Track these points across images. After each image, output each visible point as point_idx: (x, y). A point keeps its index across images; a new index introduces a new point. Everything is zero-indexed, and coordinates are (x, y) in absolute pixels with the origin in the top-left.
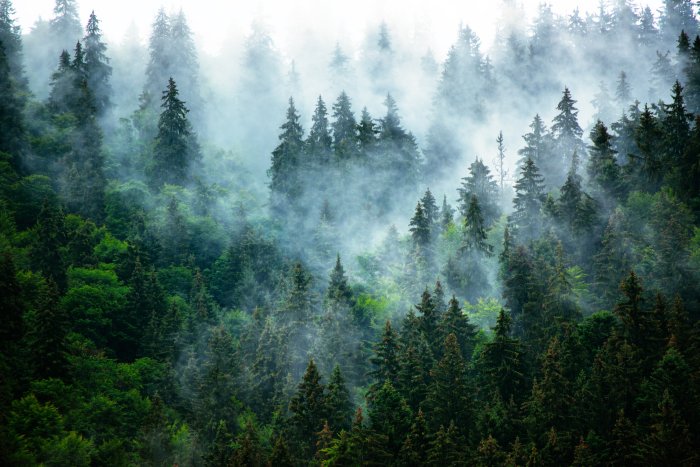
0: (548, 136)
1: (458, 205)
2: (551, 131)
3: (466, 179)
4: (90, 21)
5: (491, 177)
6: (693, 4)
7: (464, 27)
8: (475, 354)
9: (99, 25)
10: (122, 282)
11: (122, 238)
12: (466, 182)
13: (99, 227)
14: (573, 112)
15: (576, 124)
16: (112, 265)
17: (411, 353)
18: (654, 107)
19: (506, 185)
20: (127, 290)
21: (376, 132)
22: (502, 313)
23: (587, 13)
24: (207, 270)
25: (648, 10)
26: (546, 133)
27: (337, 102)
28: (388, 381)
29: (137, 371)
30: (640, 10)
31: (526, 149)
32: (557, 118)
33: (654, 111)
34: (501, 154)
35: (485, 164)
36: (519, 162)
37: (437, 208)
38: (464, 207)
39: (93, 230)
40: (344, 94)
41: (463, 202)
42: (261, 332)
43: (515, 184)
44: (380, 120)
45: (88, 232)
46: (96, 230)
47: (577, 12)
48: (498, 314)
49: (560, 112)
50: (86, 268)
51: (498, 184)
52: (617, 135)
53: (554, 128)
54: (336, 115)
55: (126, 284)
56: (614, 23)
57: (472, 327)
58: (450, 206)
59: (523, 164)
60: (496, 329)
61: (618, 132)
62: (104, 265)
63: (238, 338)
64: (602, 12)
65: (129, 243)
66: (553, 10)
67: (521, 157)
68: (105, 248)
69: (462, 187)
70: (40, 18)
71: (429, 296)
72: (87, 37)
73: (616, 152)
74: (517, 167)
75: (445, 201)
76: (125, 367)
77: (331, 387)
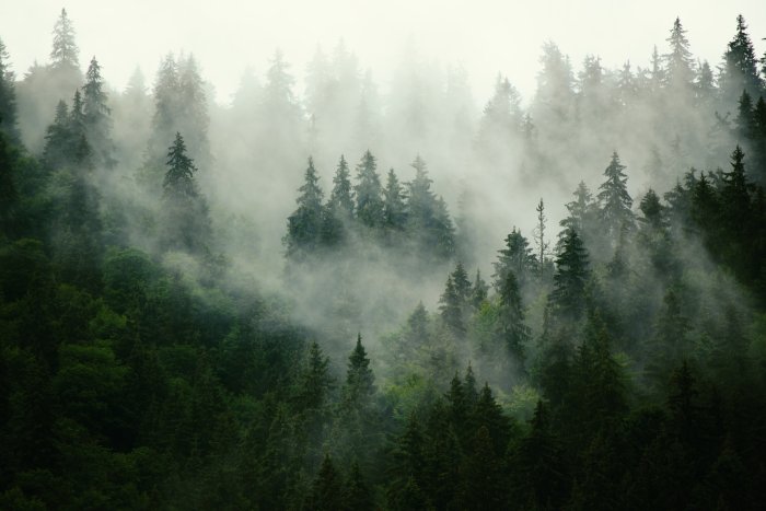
0: (593, 205)
1: (493, 280)
2: (597, 200)
3: (502, 252)
4: (91, 67)
5: (530, 250)
6: (756, 61)
7: (503, 81)
8: (509, 449)
9: (101, 73)
10: (119, 361)
11: (121, 312)
12: (502, 255)
13: (94, 299)
14: (621, 179)
15: (625, 193)
16: (109, 342)
17: (437, 447)
18: (711, 175)
19: (546, 260)
20: (124, 370)
21: (404, 197)
22: (540, 403)
23: (639, 68)
24: (214, 349)
25: (706, 66)
26: (592, 202)
27: (361, 163)
28: (411, 478)
29: (134, 462)
30: (698, 66)
31: (570, 220)
32: (603, 186)
33: (712, 180)
34: (542, 225)
35: (523, 235)
36: (562, 233)
37: (469, 284)
38: (499, 283)
39: (88, 302)
40: (368, 153)
41: (498, 278)
42: (272, 420)
43: (556, 259)
44: (409, 184)
45: (84, 305)
46: (92, 301)
47: (627, 67)
48: (536, 406)
49: (608, 178)
50: (81, 344)
51: (538, 258)
52: (671, 206)
53: (601, 196)
54: (360, 176)
55: (124, 364)
56: (668, 80)
57: (506, 419)
58: (484, 283)
59: (565, 236)
60: (532, 422)
61: (671, 202)
62: (101, 342)
63: (246, 427)
64: (656, 67)
65: (128, 317)
66: (601, 64)
67: (563, 229)
68: (101, 323)
69: (498, 260)
70: (35, 62)
71: (459, 383)
72: (88, 86)
73: (669, 225)
74: (558, 239)
75: (478, 276)
76: (121, 457)
77: (349, 485)
